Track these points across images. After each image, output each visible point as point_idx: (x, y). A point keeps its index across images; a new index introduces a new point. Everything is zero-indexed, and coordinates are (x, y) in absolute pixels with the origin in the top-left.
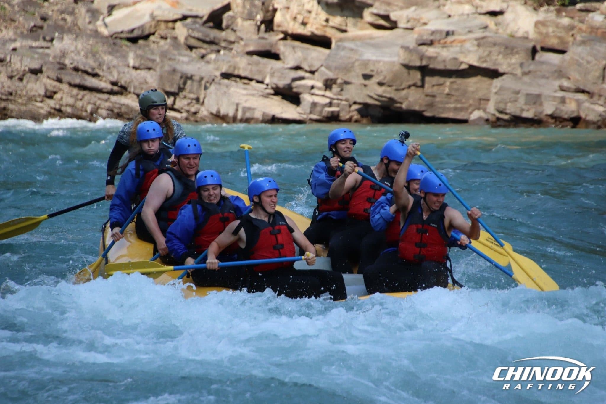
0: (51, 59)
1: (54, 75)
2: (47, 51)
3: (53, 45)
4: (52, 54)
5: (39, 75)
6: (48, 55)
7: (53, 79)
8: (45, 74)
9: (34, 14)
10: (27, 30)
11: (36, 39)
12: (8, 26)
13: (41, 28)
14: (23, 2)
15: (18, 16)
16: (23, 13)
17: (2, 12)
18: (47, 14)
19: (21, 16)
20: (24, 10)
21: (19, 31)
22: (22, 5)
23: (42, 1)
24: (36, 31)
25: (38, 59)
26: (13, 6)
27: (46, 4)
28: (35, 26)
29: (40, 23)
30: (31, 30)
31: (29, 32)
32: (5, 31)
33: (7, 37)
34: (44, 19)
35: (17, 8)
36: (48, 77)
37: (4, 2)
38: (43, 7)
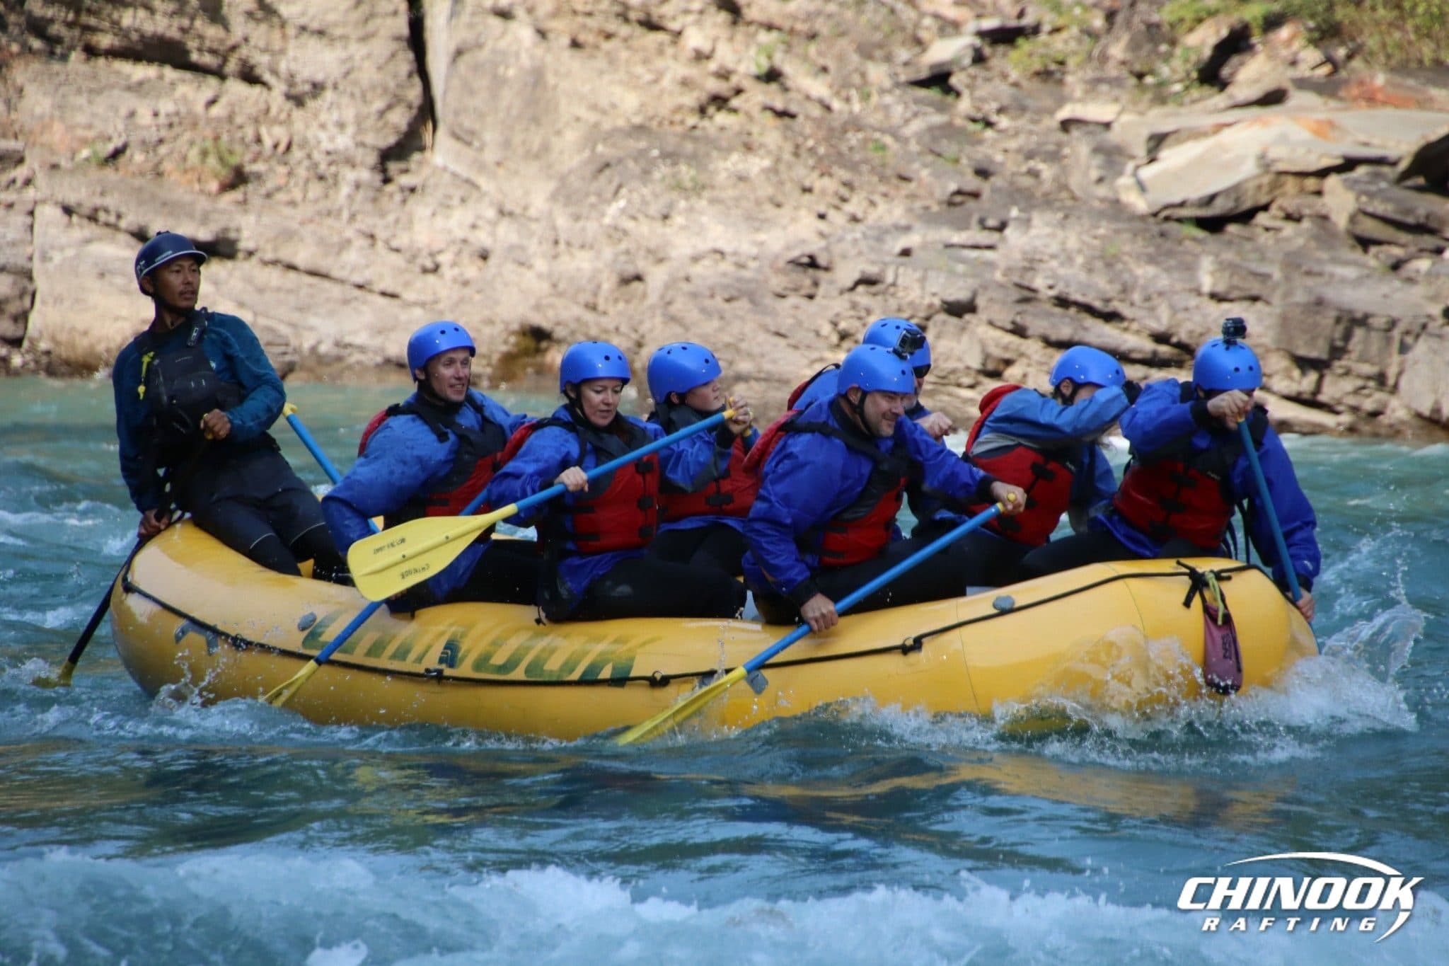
0: (998, 276)
1: (1005, 318)
2: (988, 254)
3: (1004, 240)
4: (1003, 264)
5: (968, 317)
6: (991, 265)
7: (1004, 329)
8: (983, 315)
9: (957, 161)
10: (940, 203)
11: (962, 225)
12: (892, 192)
13: (976, 195)
14: (931, 129)
15: (916, 166)
16: (930, 158)
17: (876, 157)
18: (992, 161)
19: (925, 166)
20: (932, 152)
21: (918, 205)
22: (927, 139)
23: (978, 127)
24: (961, 204)
25: (965, 275)
26: (905, 141)
27: (989, 133)
28: (959, 192)
29: (972, 183)
30: (951, 204)
31: (944, 207)
32: (882, 206)
33: (888, 221)
34: (983, 173)
35: (914, 147)
36: (991, 323)
37: (883, 131)
38: (980, 142)
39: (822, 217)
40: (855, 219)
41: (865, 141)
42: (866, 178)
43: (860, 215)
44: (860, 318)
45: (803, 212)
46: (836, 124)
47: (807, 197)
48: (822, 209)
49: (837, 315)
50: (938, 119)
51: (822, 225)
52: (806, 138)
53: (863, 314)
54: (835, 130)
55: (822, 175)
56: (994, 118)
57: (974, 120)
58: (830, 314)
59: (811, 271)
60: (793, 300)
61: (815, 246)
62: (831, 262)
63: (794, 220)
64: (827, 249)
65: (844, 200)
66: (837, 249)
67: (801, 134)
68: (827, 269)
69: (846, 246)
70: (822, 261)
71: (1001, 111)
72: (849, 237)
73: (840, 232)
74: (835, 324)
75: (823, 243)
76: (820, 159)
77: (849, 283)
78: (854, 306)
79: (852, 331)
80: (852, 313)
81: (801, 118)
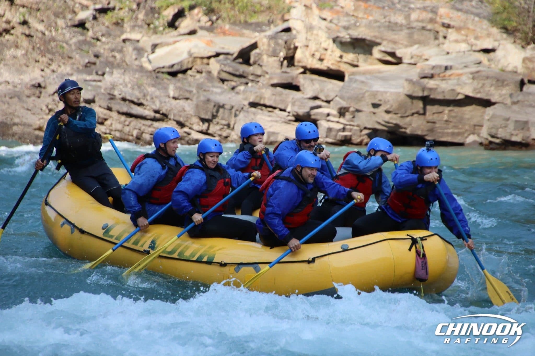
0: (102, 91)
1: (105, 104)
2: (99, 84)
3: (104, 79)
4: (104, 87)
5: (92, 104)
6: (100, 87)
7: (104, 108)
8: (97, 103)
9: (88, 52)
10: (82, 66)
11: (90, 73)
12: (66, 62)
13: (94, 64)
14: (79, 42)
15: (74, 53)
16: (79, 51)
17: (61, 51)
18: (99, 52)
19: (77, 53)
20: (80, 49)
21: (75, 67)
22: (78, 45)
23: (95, 41)
24: (90, 67)
25: (91, 90)
26: (71, 45)
27: (99, 43)
28: (89, 63)
29: (93, 59)
30: (86, 66)
31: (84, 68)
32: (63, 67)
33: (65, 72)
34: (97, 56)
35: (73, 47)
36: (100, 106)
37: (63, 42)
38: (96, 46)
39: (42, 70)
40: (53, 71)
41: (56, 46)
42: (57, 57)
43: (55, 69)
44: (56, 104)
45: (36, 69)
46: (47, 39)
47: (37, 64)
48: (42, 68)
49: (48, 103)
50: (81, 38)
51: (43, 73)
52: (36, 44)
53: (57, 103)
54: (46, 41)
55: (42, 56)
56: (100, 38)
57: (94, 39)
58: (46, 103)
59: (39, 89)
60: (33, 98)
61: (40, 80)
62: (46, 85)
63: (33, 71)
64: (44, 81)
65: (50, 65)
66: (48, 81)
67: (35, 42)
68: (45, 88)
69: (51, 80)
70: (43, 85)
71: (102, 35)
72: (52, 77)
73: (49, 76)
74: (47, 107)
75: (43, 79)
76: (41, 51)
77: (52, 92)
78: (54, 100)
79: (53, 108)
80: (53, 102)
81: (35, 37)
